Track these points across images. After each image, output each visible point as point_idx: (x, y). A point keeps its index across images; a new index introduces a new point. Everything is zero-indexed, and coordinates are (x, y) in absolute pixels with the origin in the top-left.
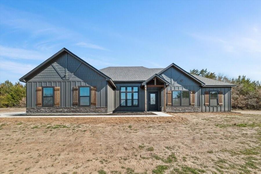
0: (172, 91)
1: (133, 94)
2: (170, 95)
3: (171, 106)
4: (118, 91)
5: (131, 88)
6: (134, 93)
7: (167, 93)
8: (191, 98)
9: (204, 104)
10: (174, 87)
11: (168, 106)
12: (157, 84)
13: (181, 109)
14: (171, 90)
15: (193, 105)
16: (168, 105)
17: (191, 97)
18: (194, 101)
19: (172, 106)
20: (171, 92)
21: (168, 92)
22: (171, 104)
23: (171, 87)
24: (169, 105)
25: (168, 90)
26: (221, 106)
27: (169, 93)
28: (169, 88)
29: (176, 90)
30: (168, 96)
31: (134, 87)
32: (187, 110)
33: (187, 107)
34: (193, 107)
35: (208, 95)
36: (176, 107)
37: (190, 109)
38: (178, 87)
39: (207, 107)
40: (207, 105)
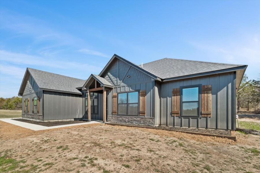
0: (118, 94)
1: (94, 100)
3: (116, 115)
9: (171, 113)
14: (117, 92)
15: (144, 115)
16: (113, 114)
19: (118, 115)
20: (117, 96)
21: (113, 95)
22: (117, 112)
23: (117, 88)
26: (207, 118)
28: (115, 90)
32: (135, 122)
33: (136, 117)
34: (144, 117)
35: (178, 96)
36: (121, 117)
37: (139, 121)
38: (125, 86)
39: (176, 118)
40: (175, 115)
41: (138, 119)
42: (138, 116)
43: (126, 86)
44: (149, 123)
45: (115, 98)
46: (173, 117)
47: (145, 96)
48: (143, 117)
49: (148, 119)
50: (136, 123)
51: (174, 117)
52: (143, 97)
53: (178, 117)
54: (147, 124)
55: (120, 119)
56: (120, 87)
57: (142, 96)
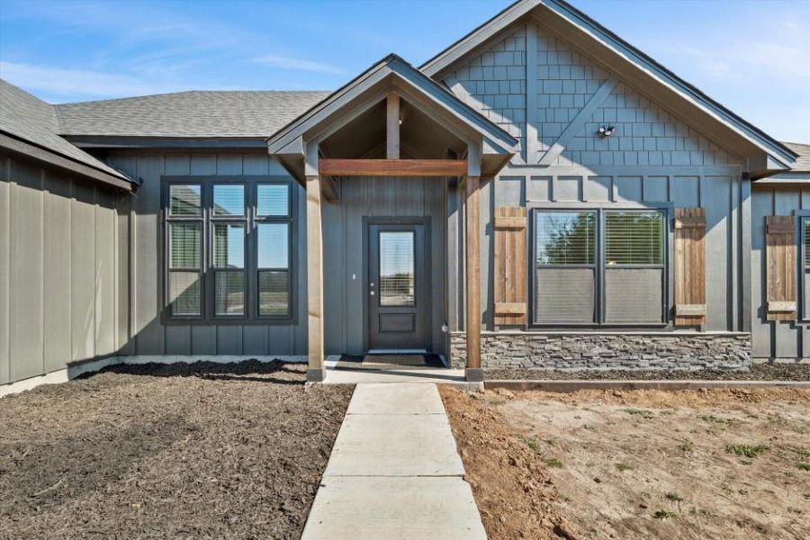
0: (531, 215)
1: (255, 231)
2: (513, 240)
3: (522, 327)
4: (151, 219)
5: (240, 189)
6: (262, 228)
7: (492, 228)
8: (679, 264)
9: (764, 311)
10: (545, 183)
11: (503, 327)
12: (403, 155)
13: (597, 350)
14: (523, 201)
15: (695, 321)
16: (497, 321)
17: (680, 259)
18: (701, 288)
19: (531, 326)
20: (524, 222)
21: (498, 214)
22: (522, 308)
23: (523, 179)
24: (509, 321)
25: (498, 206)
27: (512, 229)
28: (506, 191)
29: (561, 202)
30: (497, 252)
31: (261, 188)
32: (645, 356)
33: (650, 336)
34: (695, 333)
35: (787, 248)
36: (561, 336)
37: (668, 350)
38: (580, 179)
39: (779, 327)
40: (780, 317)
41: (668, 343)
42: (661, 327)
43: (590, 178)
44: (726, 359)
45: (508, 234)
46: (768, 326)
47: (701, 237)
48: (692, 332)
49: (718, 340)
50: (654, 365)
51: (773, 324)
52: (688, 241)
53: (787, 325)
54: (716, 363)
55: (547, 347)
56: (550, 179)
57: (684, 237)
